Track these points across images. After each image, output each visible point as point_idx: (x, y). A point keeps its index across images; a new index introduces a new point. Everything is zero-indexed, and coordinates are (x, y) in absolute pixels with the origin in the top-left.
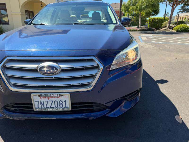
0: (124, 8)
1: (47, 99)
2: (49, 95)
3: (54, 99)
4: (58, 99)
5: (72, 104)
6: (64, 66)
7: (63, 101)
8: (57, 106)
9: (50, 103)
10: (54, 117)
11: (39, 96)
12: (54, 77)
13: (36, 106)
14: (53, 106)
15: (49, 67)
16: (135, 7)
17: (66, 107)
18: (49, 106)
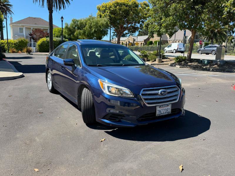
0: (68, 30)
1: (162, 109)
2: (164, 106)
3: (165, 108)
4: (166, 108)
5: (172, 110)
6: (169, 91)
7: (168, 108)
9: (163, 110)
10: (164, 119)
11: (160, 107)
12: (165, 96)
13: (158, 113)
14: (164, 112)
15: (164, 91)
16: (82, 31)
17: (169, 112)
18: (162, 113)
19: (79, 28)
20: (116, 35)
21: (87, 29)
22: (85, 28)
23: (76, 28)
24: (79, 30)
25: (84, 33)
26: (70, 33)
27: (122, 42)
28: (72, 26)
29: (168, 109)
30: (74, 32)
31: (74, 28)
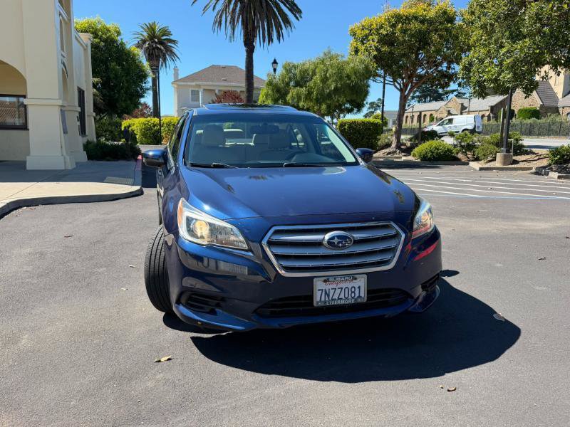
0: (273, 90)
1: (334, 286)
2: (338, 279)
3: (343, 285)
4: (349, 285)
5: (369, 292)
6: (357, 236)
7: (357, 287)
8: (346, 296)
9: (338, 291)
10: (344, 317)
11: (325, 281)
12: (346, 251)
13: (318, 298)
14: (342, 296)
15: (339, 237)
16: (303, 90)
17: (359, 297)
18: (336, 297)
19: (298, 84)
20: (417, 97)
21: (315, 83)
22: (311, 84)
23: (292, 84)
24: (298, 88)
25: (310, 93)
26: (277, 95)
27: (431, 115)
28: (283, 81)
29: (357, 290)
30: (286, 93)
31: (288, 84)
